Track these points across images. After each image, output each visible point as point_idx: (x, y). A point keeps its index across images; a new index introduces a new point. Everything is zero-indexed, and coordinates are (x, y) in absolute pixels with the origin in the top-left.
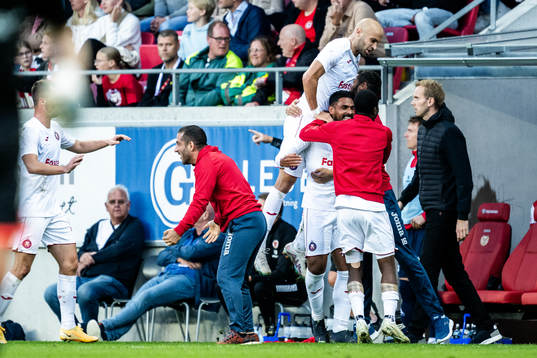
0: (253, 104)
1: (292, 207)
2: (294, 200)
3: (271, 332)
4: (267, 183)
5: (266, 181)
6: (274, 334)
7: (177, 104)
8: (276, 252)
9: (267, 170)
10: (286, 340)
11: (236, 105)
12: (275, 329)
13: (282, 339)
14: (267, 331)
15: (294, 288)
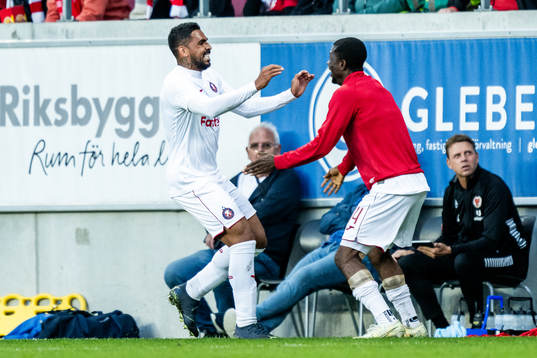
0: (448, 9)
1: (505, 150)
2: (506, 140)
3: (476, 323)
4: (469, 117)
5: (467, 114)
6: (480, 326)
7: (345, 10)
8: (479, 213)
9: (469, 99)
10: (498, 333)
11: (426, 11)
12: (483, 318)
13: (492, 333)
14: (471, 321)
15: (508, 261)
